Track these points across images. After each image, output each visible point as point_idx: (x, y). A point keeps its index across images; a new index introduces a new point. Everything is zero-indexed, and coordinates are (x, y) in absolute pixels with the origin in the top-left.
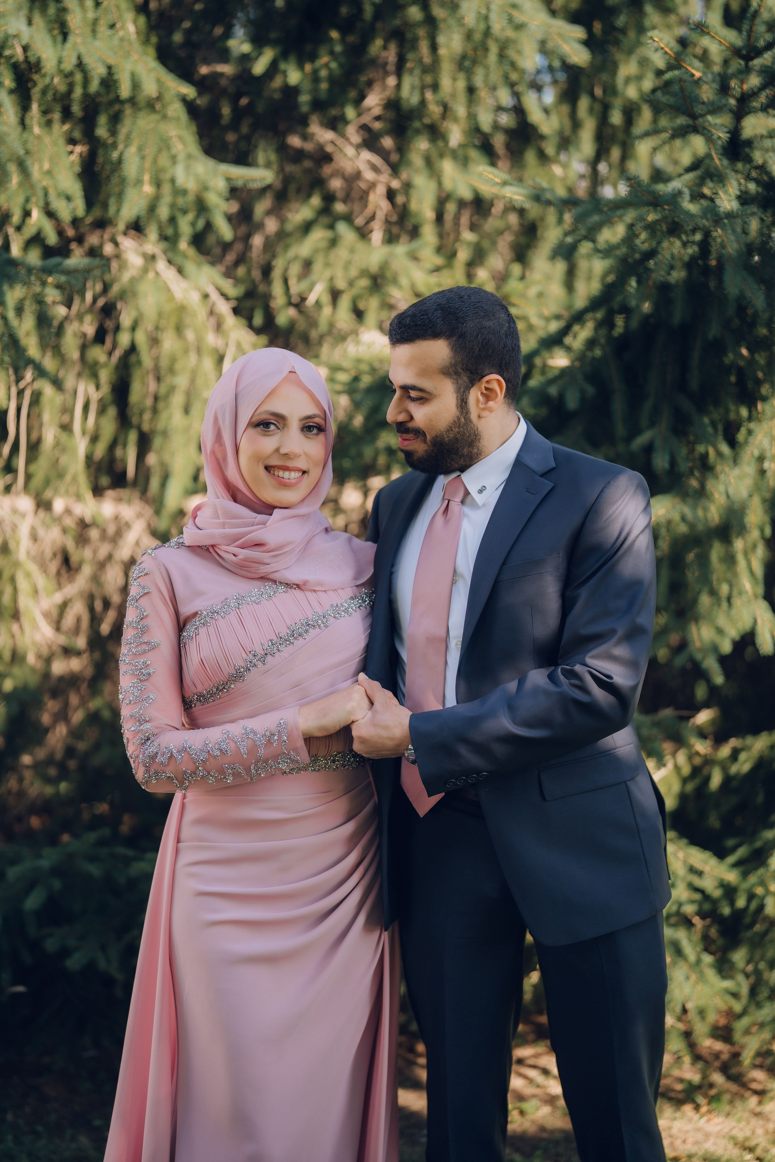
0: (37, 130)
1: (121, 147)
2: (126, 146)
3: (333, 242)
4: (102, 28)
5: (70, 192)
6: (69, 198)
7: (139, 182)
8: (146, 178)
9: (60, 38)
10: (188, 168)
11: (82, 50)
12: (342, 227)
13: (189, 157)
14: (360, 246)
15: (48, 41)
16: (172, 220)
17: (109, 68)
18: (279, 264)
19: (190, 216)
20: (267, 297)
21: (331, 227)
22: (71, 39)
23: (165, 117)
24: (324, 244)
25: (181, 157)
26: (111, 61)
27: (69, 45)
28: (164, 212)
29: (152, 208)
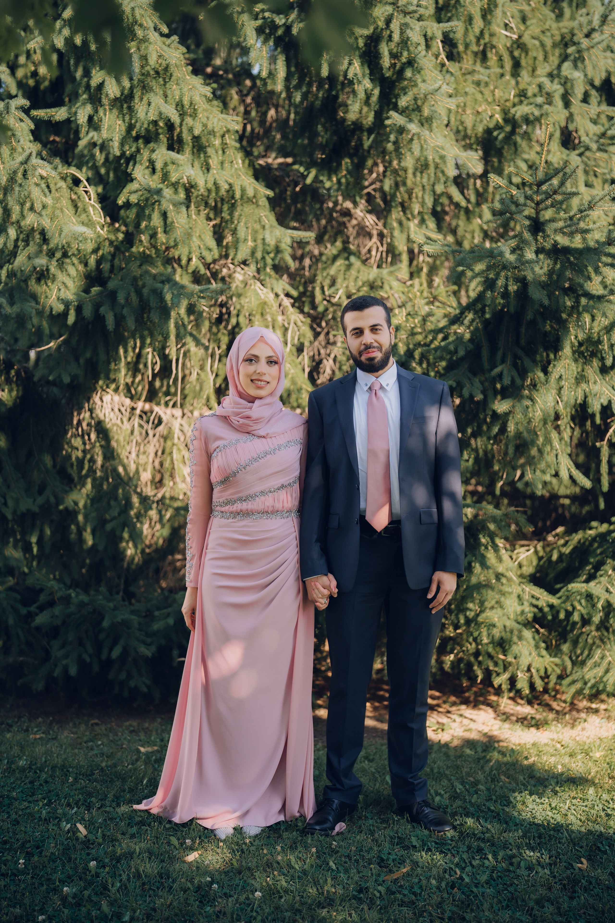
0: (194, 217)
1: (236, 222)
2: (238, 222)
3: (349, 267)
4: (227, 165)
5: (211, 247)
6: (210, 250)
7: (246, 240)
8: (250, 238)
9: (206, 171)
10: (271, 232)
11: (217, 176)
12: (353, 259)
13: (271, 226)
14: (363, 268)
15: (201, 173)
16: (263, 258)
17: (230, 184)
18: (319, 278)
19: (272, 255)
20: (313, 297)
21: (347, 259)
22: (211, 171)
23: (258, 206)
24: (343, 268)
25: (267, 226)
26: (231, 181)
27: (210, 175)
28: (259, 255)
29: (253, 253)
